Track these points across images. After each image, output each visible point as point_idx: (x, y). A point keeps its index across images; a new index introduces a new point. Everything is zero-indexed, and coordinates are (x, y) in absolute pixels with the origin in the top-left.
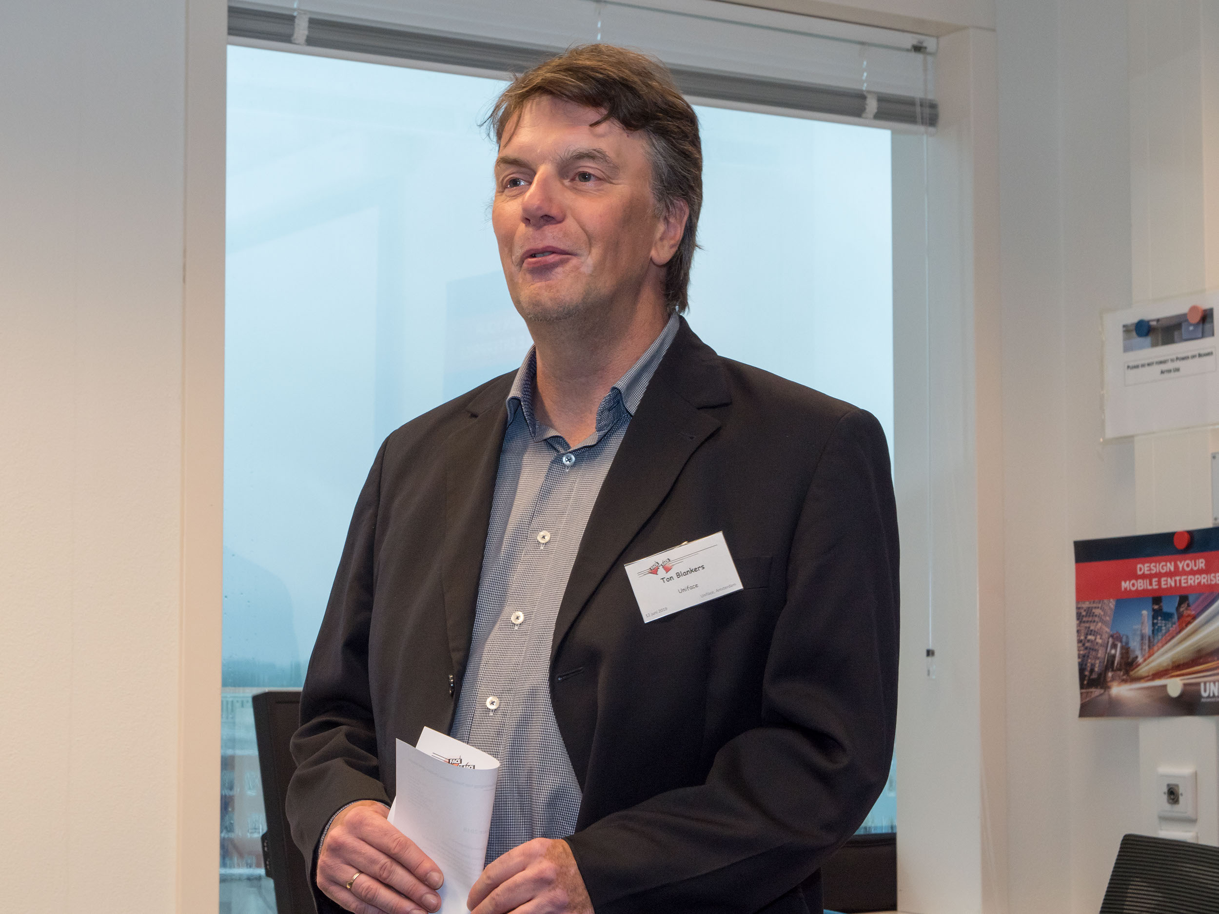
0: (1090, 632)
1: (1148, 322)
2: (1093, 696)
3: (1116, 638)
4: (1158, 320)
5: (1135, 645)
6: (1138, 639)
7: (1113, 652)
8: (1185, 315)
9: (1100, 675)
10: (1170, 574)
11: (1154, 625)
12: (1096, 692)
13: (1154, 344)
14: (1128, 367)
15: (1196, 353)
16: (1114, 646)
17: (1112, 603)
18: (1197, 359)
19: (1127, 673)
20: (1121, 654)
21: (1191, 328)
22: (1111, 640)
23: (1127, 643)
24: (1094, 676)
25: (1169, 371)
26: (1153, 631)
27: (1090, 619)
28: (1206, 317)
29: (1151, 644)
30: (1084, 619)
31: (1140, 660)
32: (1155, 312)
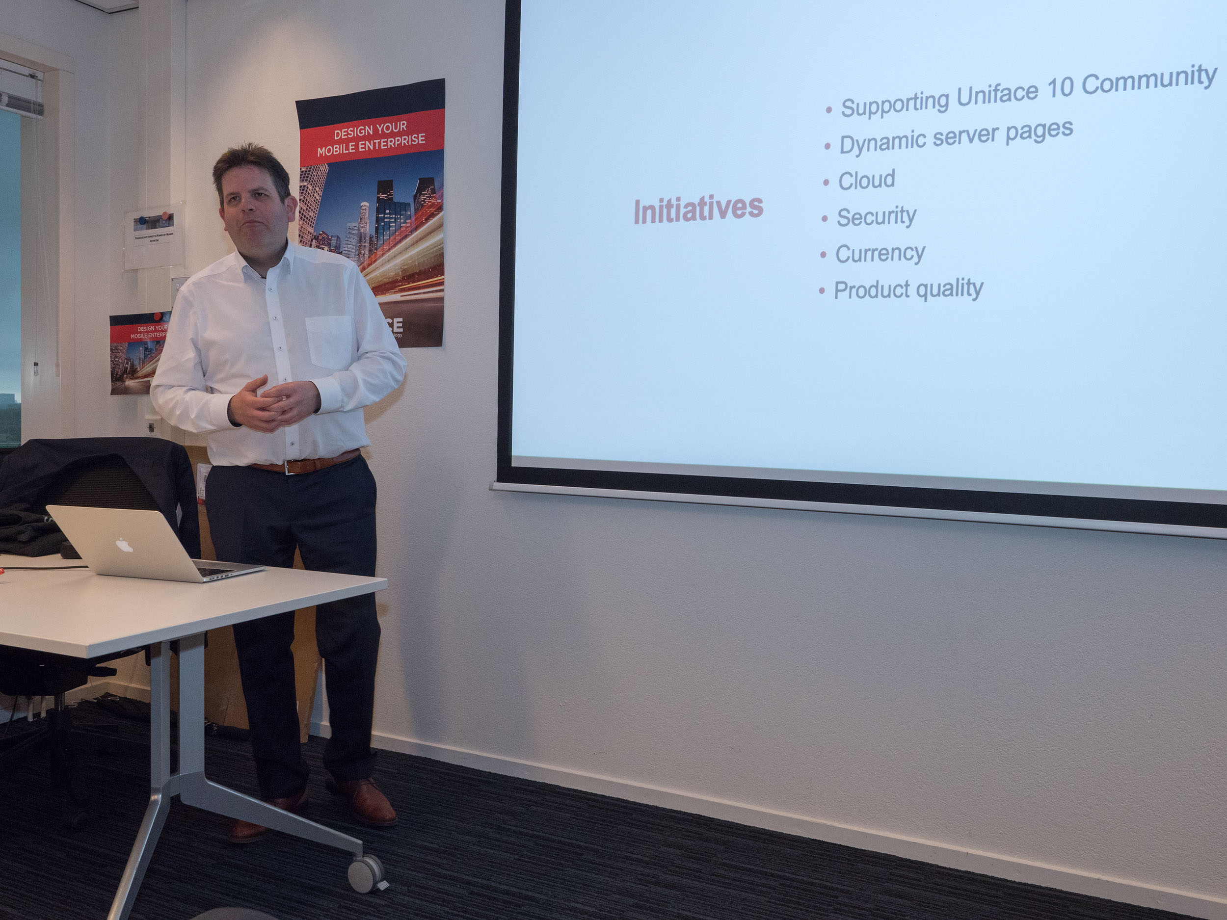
0: (116, 357)
1: (145, 218)
2: (117, 385)
3: (128, 359)
4: (150, 217)
5: (136, 363)
6: (138, 360)
7: (127, 366)
8: (160, 216)
9: (120, 376)
10: (153, 332)
11: (145, 354)
12: (119, 384)
13: (148, 228)
14: (136, 238)
15: (166, 233)
16: (127, 363)
17: (127, 344)
18: (166, 236)
19: (133, 375)
20: (130, 367)
21: (164, 222)
22: (126, 361)
23: (133, 362)
24: (118, 377)
25: (154, 241)
26: (145, 356)
27: (117, 351)
28: (171, 218)
29: (143, 363)
30: (114, 351)
31: (139, 369)
32: (148, 214)
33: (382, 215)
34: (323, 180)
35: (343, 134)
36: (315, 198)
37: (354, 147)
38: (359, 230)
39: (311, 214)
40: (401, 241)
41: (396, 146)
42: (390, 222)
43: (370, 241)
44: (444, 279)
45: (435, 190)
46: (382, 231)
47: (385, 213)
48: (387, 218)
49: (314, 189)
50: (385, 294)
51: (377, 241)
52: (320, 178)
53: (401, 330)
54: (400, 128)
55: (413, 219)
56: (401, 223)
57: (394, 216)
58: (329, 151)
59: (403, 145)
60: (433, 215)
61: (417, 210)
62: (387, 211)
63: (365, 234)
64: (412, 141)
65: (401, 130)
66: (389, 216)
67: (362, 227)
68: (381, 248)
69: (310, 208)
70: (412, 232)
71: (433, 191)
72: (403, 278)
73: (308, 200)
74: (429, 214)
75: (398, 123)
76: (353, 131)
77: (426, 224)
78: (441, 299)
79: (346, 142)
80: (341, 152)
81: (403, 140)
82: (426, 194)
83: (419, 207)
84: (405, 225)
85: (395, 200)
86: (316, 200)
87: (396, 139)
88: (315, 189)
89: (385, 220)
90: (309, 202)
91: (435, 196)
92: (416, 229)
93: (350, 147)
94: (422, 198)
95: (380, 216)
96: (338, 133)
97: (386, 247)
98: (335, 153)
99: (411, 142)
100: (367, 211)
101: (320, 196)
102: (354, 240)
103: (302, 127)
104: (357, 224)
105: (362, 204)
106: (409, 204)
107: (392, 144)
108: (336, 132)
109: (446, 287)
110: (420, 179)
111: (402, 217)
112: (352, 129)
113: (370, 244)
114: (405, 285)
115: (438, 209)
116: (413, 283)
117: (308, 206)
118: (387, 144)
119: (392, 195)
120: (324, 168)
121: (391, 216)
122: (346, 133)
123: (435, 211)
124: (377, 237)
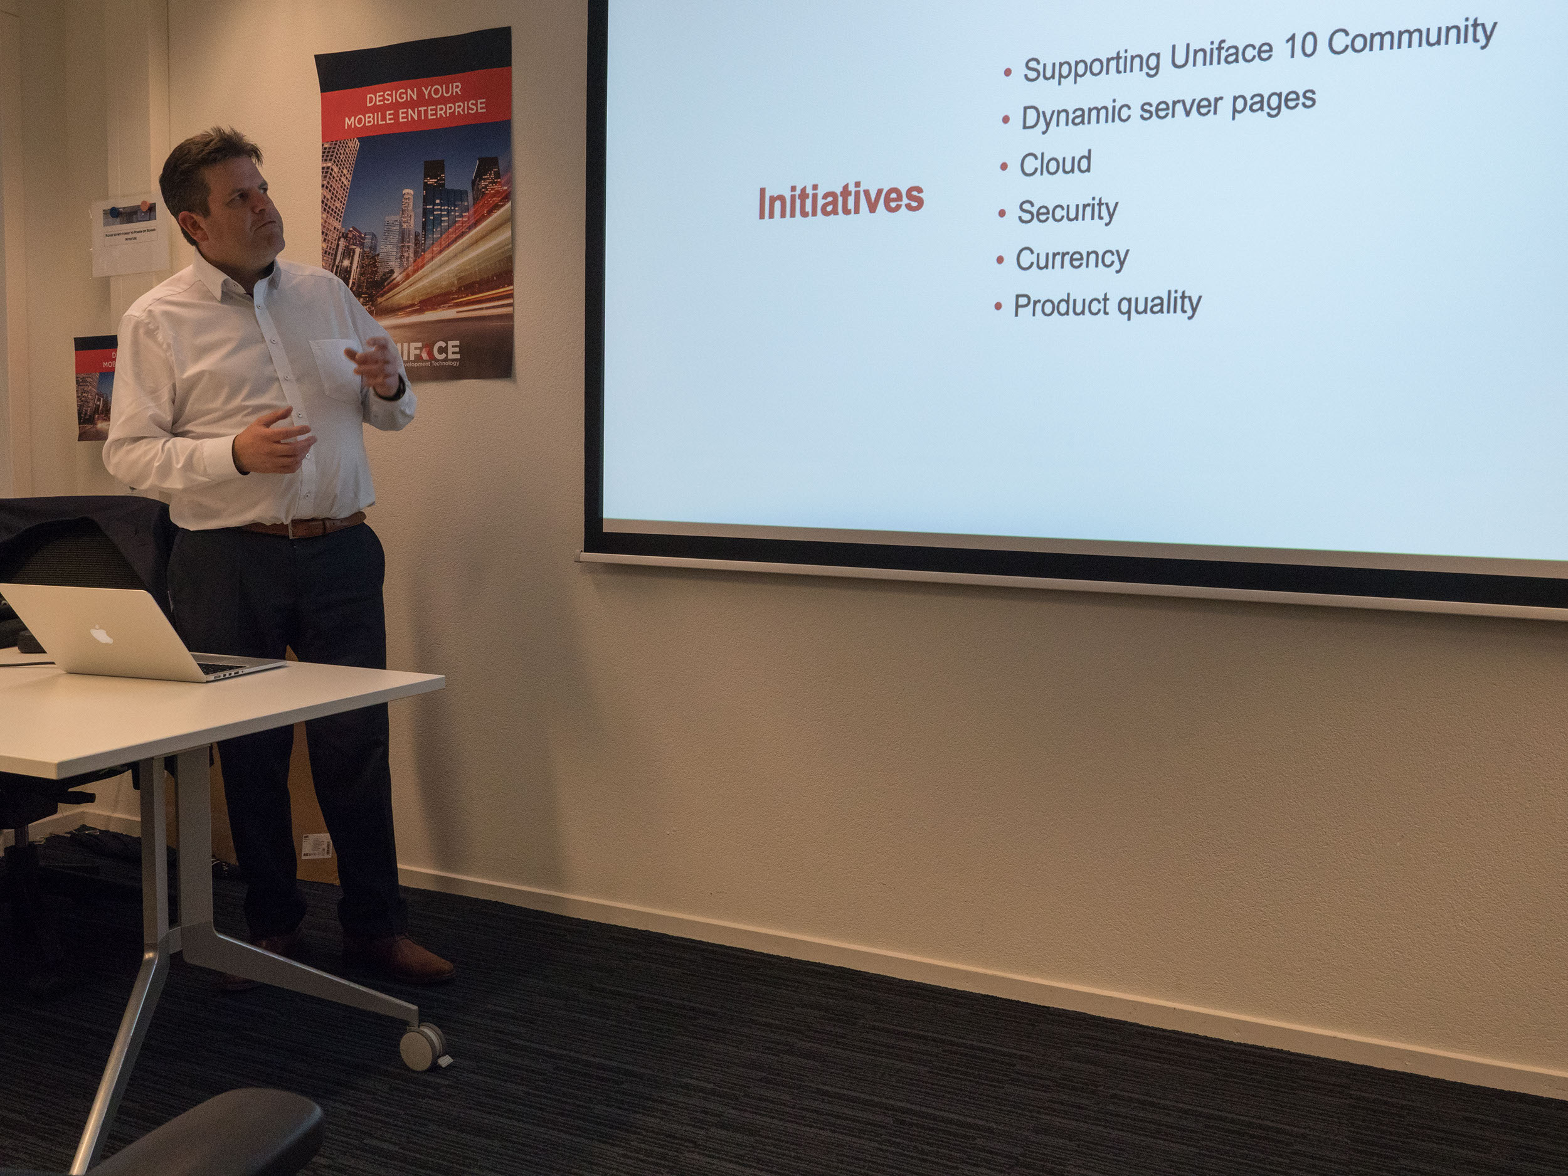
0: (84, 391)
1: (118, 208)
2: (86, 429)
3: (100, 395)
4: (124, 208)
7: (98, 403)
8: (139, 206)
9: (90, 416)
12: (89, 426)
13: (122, 223)
14: (106, 235)
15: (145, 229)
16: (99, 400)
17: (97, 375)
18: (147, 232)
20: (103, 404)
21: (143, 214)
22: (97, 396)
24: (87, 417)
25: (130, 239)
27: (84, 384)
28: (152, 208)
30: (81, 384)
32: (122, 204)
33: (431, 207)
34: (352, 159)
35: (378, 99)
36: (343, 183)
37: (392, 117)
38: (401, 225)
39: (338, 204)
40: (455, 240)
41: (448, 115)
42: (441, 215)
43: (415, 240)
44: (513, 290)
45: (499, 174)
46: (430, 227)
47: (435, 204)
48: (437, 210)
49: (340, 171)
50: (436, 309)
51: (425, 240)
52: (349, 157)
53: (458, 356)
54: (452, 92)
55: (471, 212)
56: (456, 217)
57: (446, 208)
58: (360, 121)
59: (456, 114)
60: (497, 207)
61: (475, 200)
62: (438, 201)
63: (410, 231)
64: (469, 108)
65: (454, 94)
66: (439, 207)
67: (405, 222)
68: (431, 249)
69: (336, 196)
70: (470, 228)
71: (498, 175)
72: (460, 288)
73: (334, 185)
74: (493, 204)
75: (450, 85)
76: (391, 95)
77: (488, 218)
78: (510, 317)
79: (382, 109)
80: (376, 123)
81: (457, 106)
82: (488, 179)
83: (479, 195)
84: (461, 219)
85: (448, 186)
86: (343, 185)
87: (448, 106)
88: (342, 172)
89: (435, 213)
90: (334, 189)
91: (500, 182)
92: (476, 224)
93: (388, 117)
94: (483, 183)
95: (428, 207)
96: (371, 98)
97: (436, 249)
98: (367, 124)
99: (468, 111)
100: (412, 200)
101: (349, 181)
102: (395, 239)
103: (323, 90)
104: (397, 218)
105: (405, 191)
106: (466, 192)
107: (442, 112)
108: (368, 96)
109: (518, 300)
110: (479, 159)
111: (456, 209)
112: (390, 93)
113: (416, 244)
114: (462, 297)
115: (504, 198)
116: (473, 294)
117: (333, 194)
118: (436, 112)
119: (444, 180)
120: (354, 145)
121: (443, 208)
122: (381, 98)
123: (500, 201)
124: (425, 235)
